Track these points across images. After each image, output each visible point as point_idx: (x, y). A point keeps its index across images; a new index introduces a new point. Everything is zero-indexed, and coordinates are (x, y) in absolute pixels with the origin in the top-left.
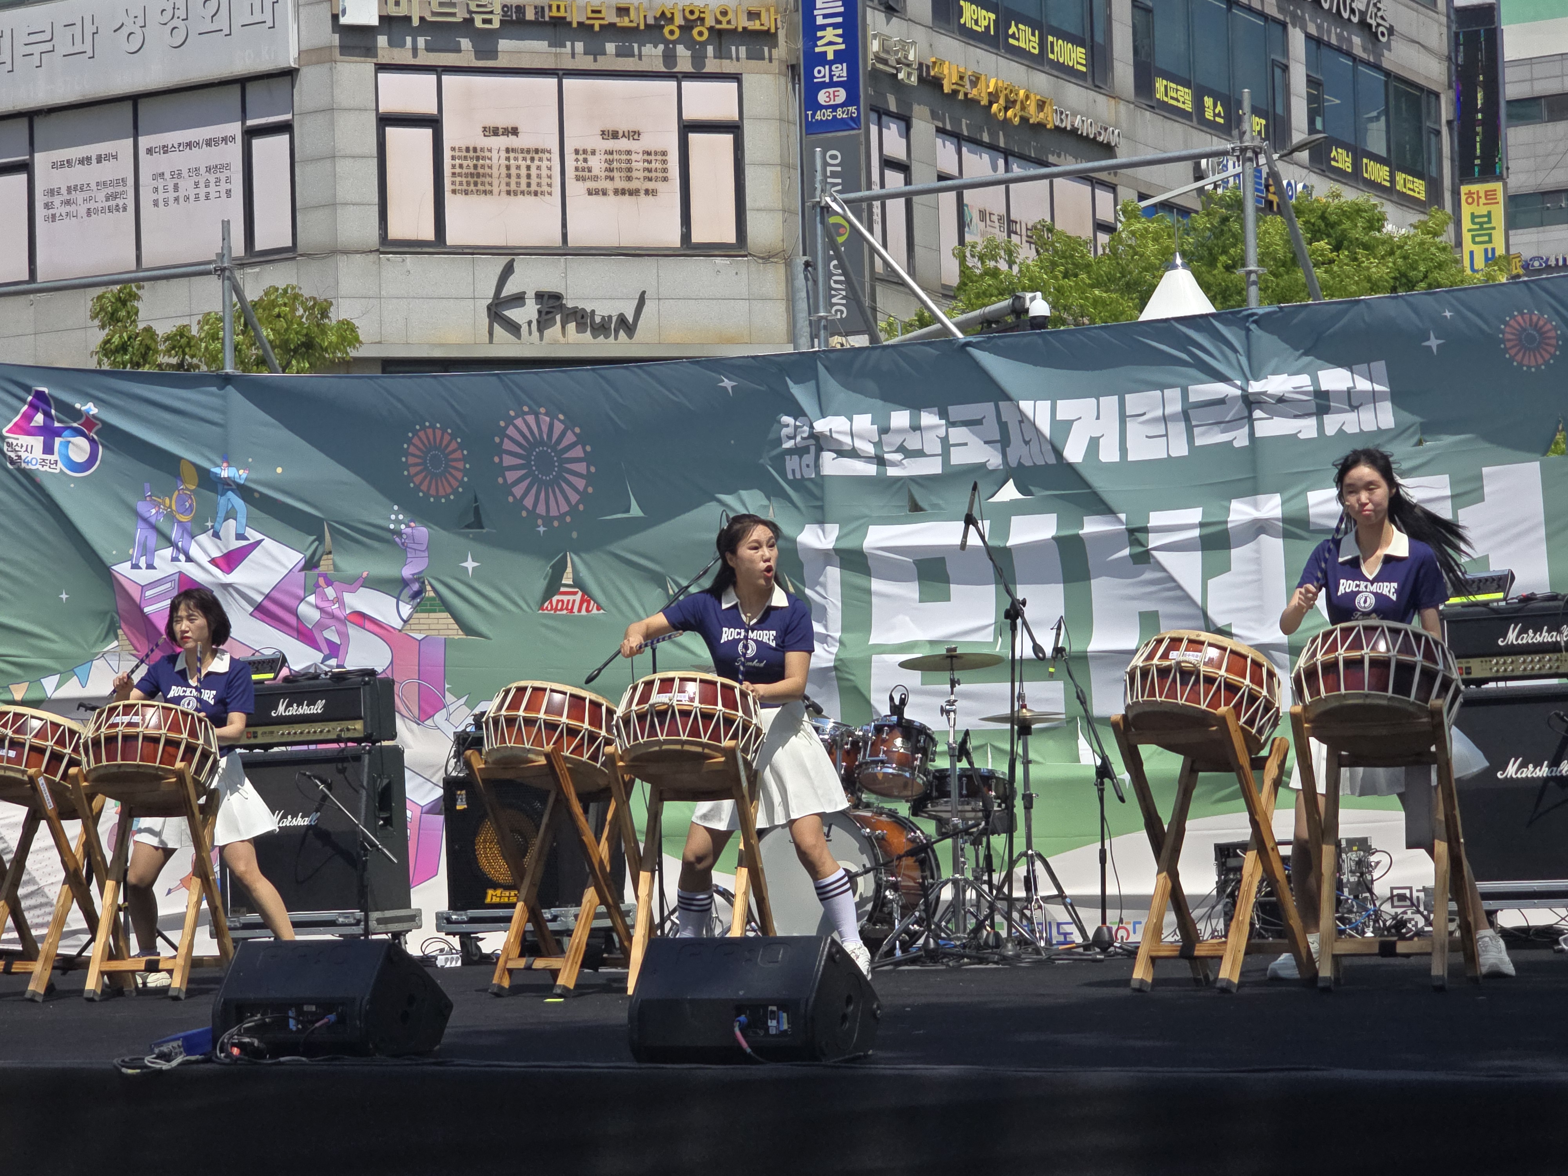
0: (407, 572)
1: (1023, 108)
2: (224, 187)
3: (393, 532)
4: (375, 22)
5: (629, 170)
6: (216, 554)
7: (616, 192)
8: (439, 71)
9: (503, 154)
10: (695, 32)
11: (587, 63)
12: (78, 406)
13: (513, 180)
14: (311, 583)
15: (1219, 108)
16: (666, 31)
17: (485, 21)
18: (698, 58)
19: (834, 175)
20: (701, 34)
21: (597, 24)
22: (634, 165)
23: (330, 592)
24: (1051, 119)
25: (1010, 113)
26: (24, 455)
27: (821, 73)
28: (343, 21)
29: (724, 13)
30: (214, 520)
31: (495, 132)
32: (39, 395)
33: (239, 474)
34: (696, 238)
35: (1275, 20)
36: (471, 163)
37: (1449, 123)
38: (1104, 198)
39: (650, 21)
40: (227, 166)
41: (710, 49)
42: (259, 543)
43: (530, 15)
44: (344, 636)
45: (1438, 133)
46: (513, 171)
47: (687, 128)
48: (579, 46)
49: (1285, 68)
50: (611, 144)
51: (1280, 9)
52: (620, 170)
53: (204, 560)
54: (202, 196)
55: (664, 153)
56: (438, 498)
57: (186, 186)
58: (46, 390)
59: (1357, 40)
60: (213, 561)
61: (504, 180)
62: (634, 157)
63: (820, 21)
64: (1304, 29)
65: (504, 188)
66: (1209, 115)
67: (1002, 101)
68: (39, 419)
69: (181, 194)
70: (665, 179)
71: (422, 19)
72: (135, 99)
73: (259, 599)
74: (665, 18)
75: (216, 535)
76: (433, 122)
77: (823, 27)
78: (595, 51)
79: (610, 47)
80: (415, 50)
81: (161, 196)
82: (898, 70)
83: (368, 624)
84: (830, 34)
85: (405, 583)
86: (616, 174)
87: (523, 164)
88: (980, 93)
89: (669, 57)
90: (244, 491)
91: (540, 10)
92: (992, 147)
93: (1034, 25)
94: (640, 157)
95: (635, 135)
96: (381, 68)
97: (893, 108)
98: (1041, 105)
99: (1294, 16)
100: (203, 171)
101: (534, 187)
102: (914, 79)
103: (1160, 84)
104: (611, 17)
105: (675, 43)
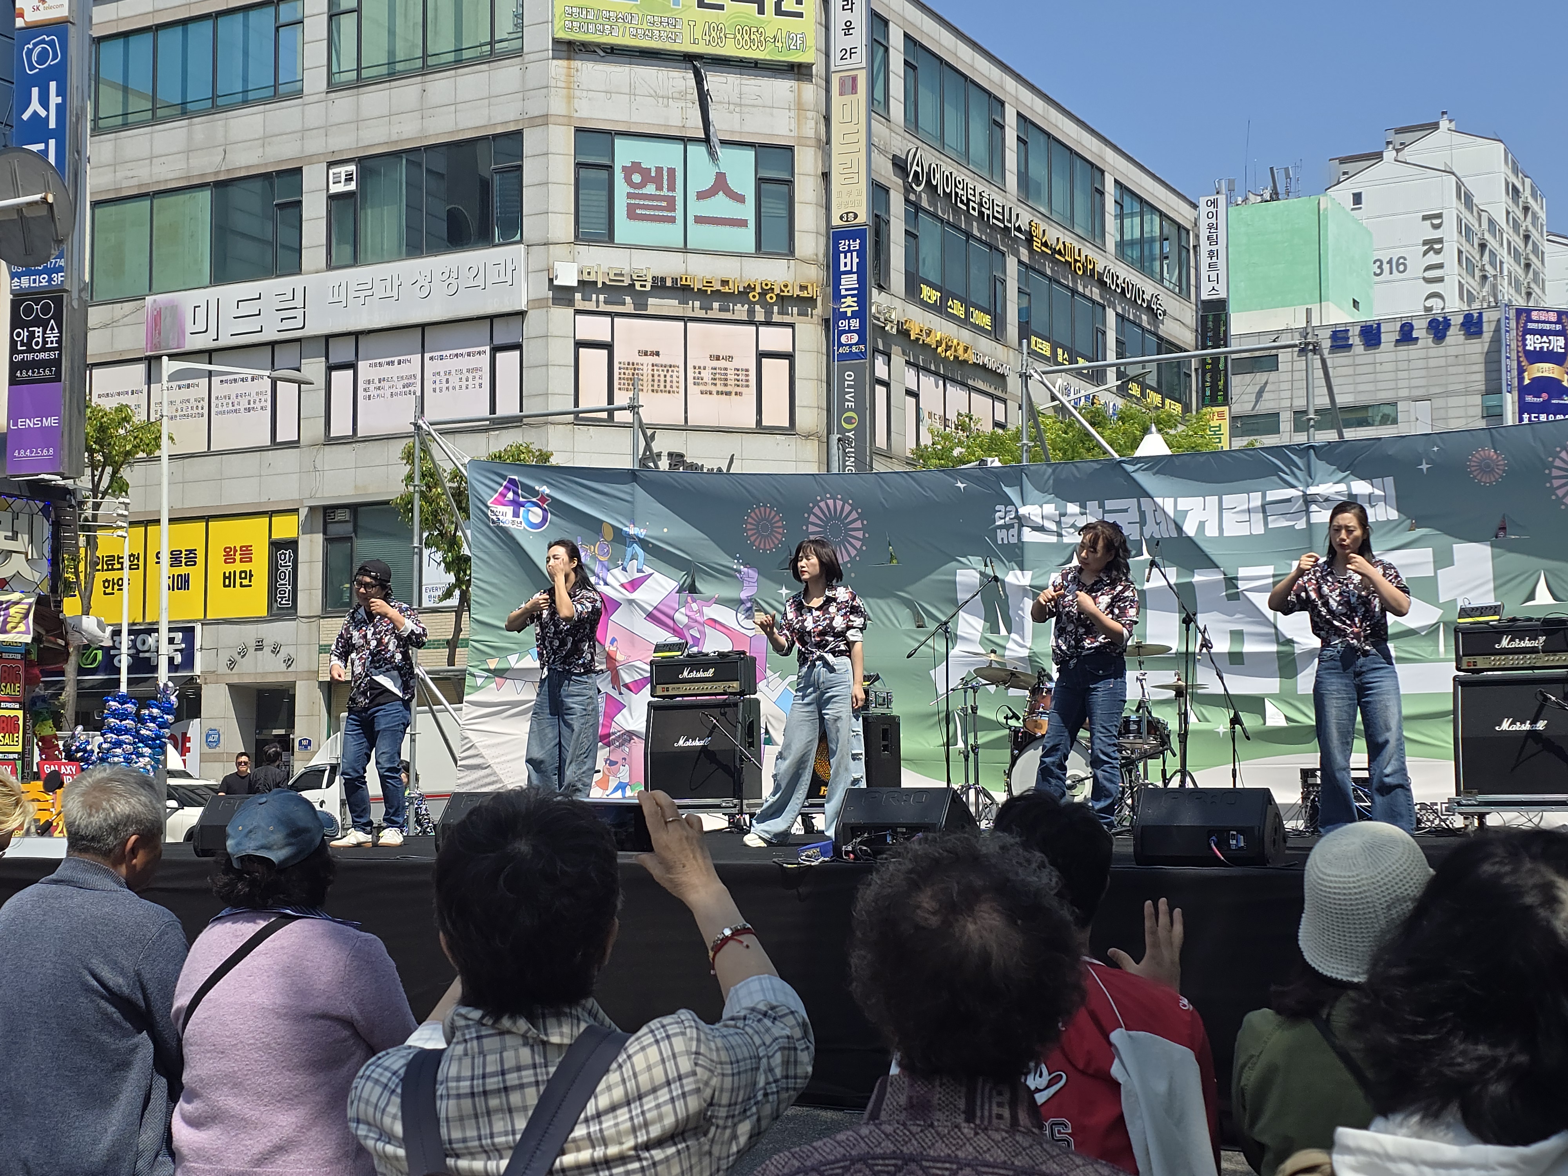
0: (743, 595)
1: (956, 351)
2: (477, 381)
3: (736, 570)
4: (575, 284)
5: (726, 380)
6: (624, 580)
7: (718, 393)
8: (612, 315)
9: (650, 368)
10: (768, 297)
11: (702, 314)
12: (537, 488)
13: (656, 383)
14: (682, 600)
15: (1066, 356)
16: (751, 295)
17: (642, 286)
18: (769, 313)
19: (849, 386)
20: (771, 298)
21: (709, 289)
22: (729, 377)
23: (695, 606)
24: (972, 359)
25: (948, 353)
26: (501, 518)
27: (843, 324)
28: (556, 283)
29: (786, 286)
30: (623, 560)
31: (646, 354)
32: (512, 482)
33: (641, 532)
34: (765, 423)
35: (1098, 303)
36: (631, 372)
37: (1196, 370)
38: (999, 406)
39: (741, 289)
40: (480, 369)
41: (776, 308)
42: (651, 575)
43: (669, 283)
44: (703, 633)
45: (1190, 376)
46: (656, 378)
47: (761, 355)
48: (697, 304)
49: (1104, 333)
50: (715, 364)
51: (1102, 297)
52: (720, 379)
53: (616, 585)
54: (464, 387)
55: (747, 370)
56: (765, 550)
57: (454, 380)
58: (516, 478)
59: (1144, 317)
60: (622, 585)
61: (650, 383)
62: (729, 372)
63: (843, 292)
64: (1114, 309)
65: (650, 388)
66: (1060, 359)
67: (944, 345)
68: (511, 496)
69: (450, 385)
70: (747, 386)
71: (603, 283)
72: (423, 327)
73: (650, 609)
74: (750, 288)
75: (624, 569)
76: (608, 347)
77: (845, 297)
78: (707, 308)
79: (716, 305)
80: (598, 301)
81: (438, 386)
82: (886, 325)
83: (717, 626)
84: (849, 301)
85: (742, 602)
86: (717, 382)
87: (662, 374)
88: (931, 341)
89: (751, 312)
90: (643, 543)
91: (675, 280)
92: (936, 374)
93: (963, 301)
94: (733, 372)
95: (730, 358)
96: (578, 312)
97: (881, 348)
98: (966, 350)
99: (1109, 301)
100: (465, 371)
101: (668, 388)
102: (894, 331)
103: (1033, 339)
104: (717, 286)
105: (755, 303)
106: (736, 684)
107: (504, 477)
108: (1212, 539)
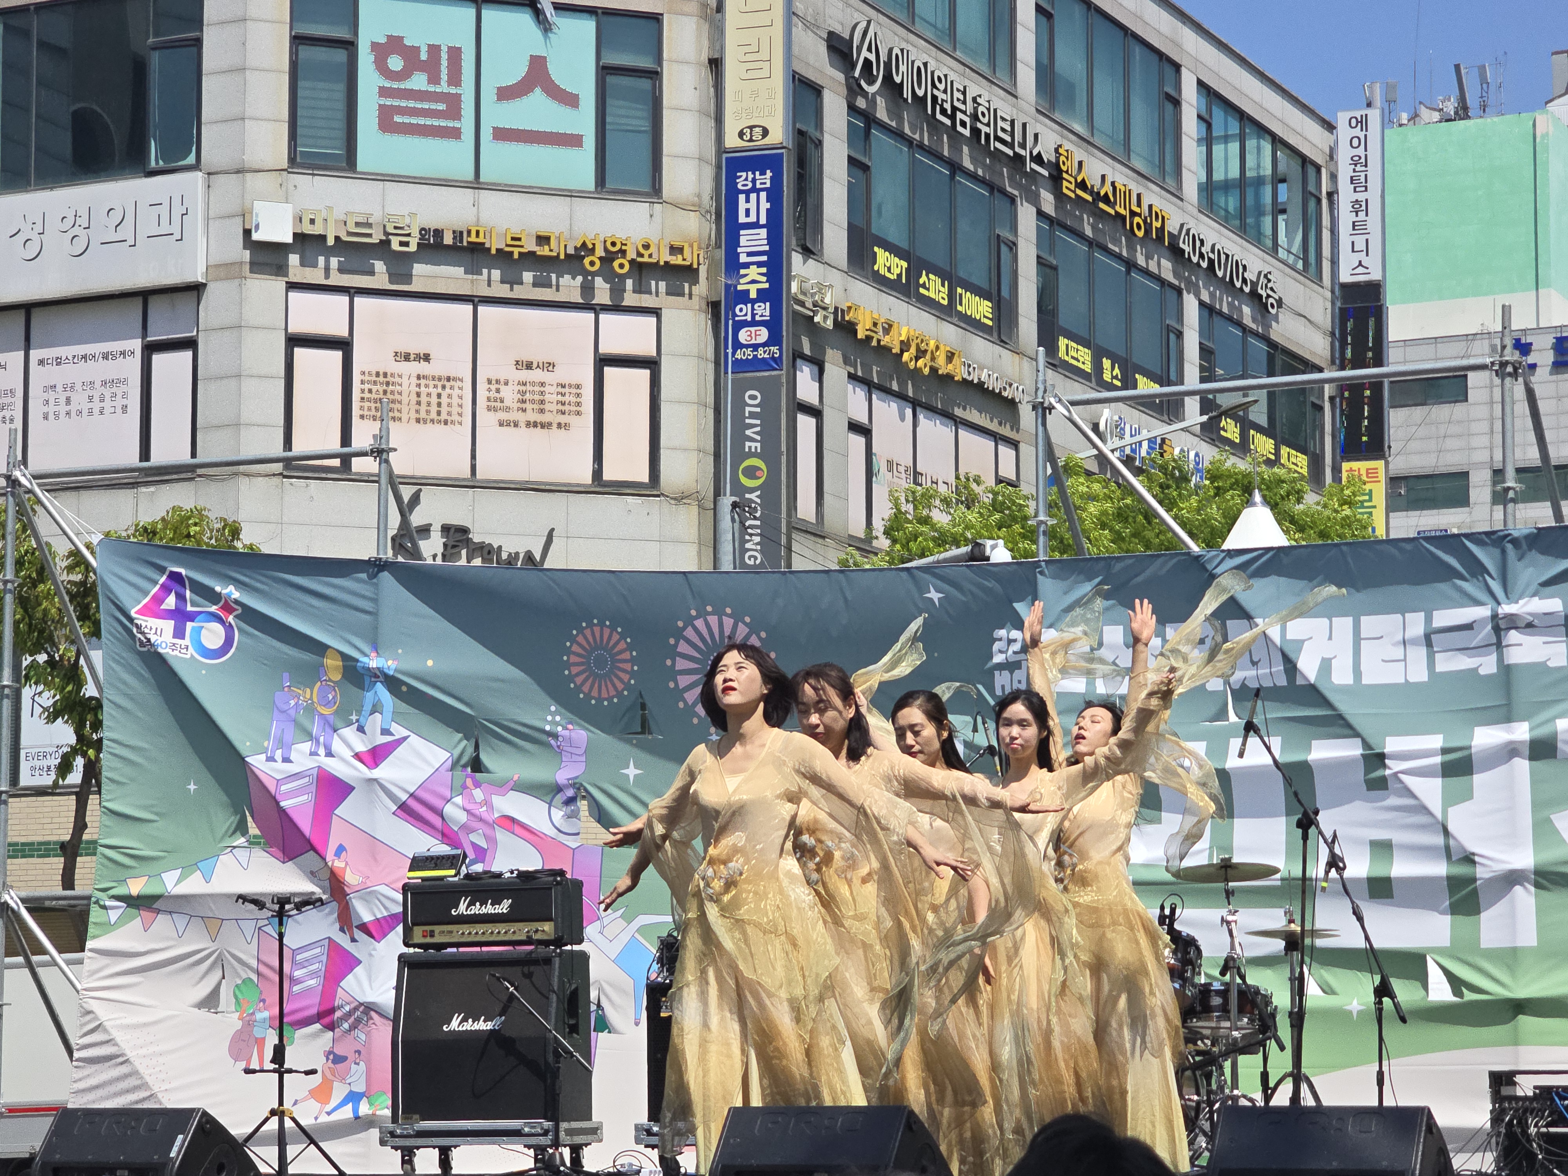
0: (562, 776)
1: (933, 359)
2: (119, 402)
3: (549, 734)
4: (289, 239)
5: (542, 402)
6: (361, 748)
7: (528, 424)
8: (351, 292)
9: (414, 381)
10: (616, 264)
11: (502, 291)
12: (218, 589)
13: (423, 408)
14: (458, 783)
15: (1117, 371)
16: (587, 261)
17: (402, 244)
18: (617, 291)
19: (752, 415)
20: (621, 266)
21: (516, 251)
22: (547, 397)
23: (478, 794)
24: (960, 373)
25: (920, 363)
26: (153, 638)
27: (743, 312)
28: (255, 236)
29: (647, 247)
30: (359, 713)
31: (407, 357)
32: (175, 577)
33: (390, 665)
34: (607, 476)
35: (1171, 285)
36: (381, 389)
37: (1332, 399)
38: (1006, 453)
39: (571, 251)
40: (125, 381)
41: (629, 283)
42: (405, 738)
43: (448, 240)
44: (492, 840)
45: (1320, 408)
46: (424, 399)
47: (603, 361)
48: (496, 274)
49: (1180, 335)
50: (525, 375)
51: (1176, 274)
52: (533, 401)
53: (348, 754)
54: (96, 411)
55: (578, 387)
56: (600, 700)
57: (80, 399)
58: (183, 571)
59: (1246, 310)
60: (358, 756)
61: (414, 407)
62: (547, 389)
63: (743, 259)
64: (1197, 295)
65: (414, 415)
66: (1107, 377)
67: (913, 350)
68: (171, 602)
69: (73, 408)
70: (578, 413)
71: (337, 238)
72: (28, 308)
73: (404, 797)
74: (585, 249)
75: (361, 729)
76: (344, 345)
77: (747, 265)
78: (513, 281)
79: (528, 277)
80: (327, 269)
81: (51, 409)
82: (815, 313)
83: (517, 829)
84: (753, 272)
85: (558, 788)
86: (528, 406)
87: (434, 392)
88: (892, 341)
89: (588, 289)
90: (393, 683)
91: (458, 235)
92: (901, 396)
93: (945, 276)
94: (554, 389)
95: (550, 366)
96: (293, 286)
97: (807, 351)
98: (950, 357)
99: (1189, 282)
100: (98, 384)
101: (444, 416)
102: (829, 324)
103: (1063, 342)
104: (530, 245)
105: (594, 274)
106: (547, 928)
107: (162, 570)
108: (1343, 689)
